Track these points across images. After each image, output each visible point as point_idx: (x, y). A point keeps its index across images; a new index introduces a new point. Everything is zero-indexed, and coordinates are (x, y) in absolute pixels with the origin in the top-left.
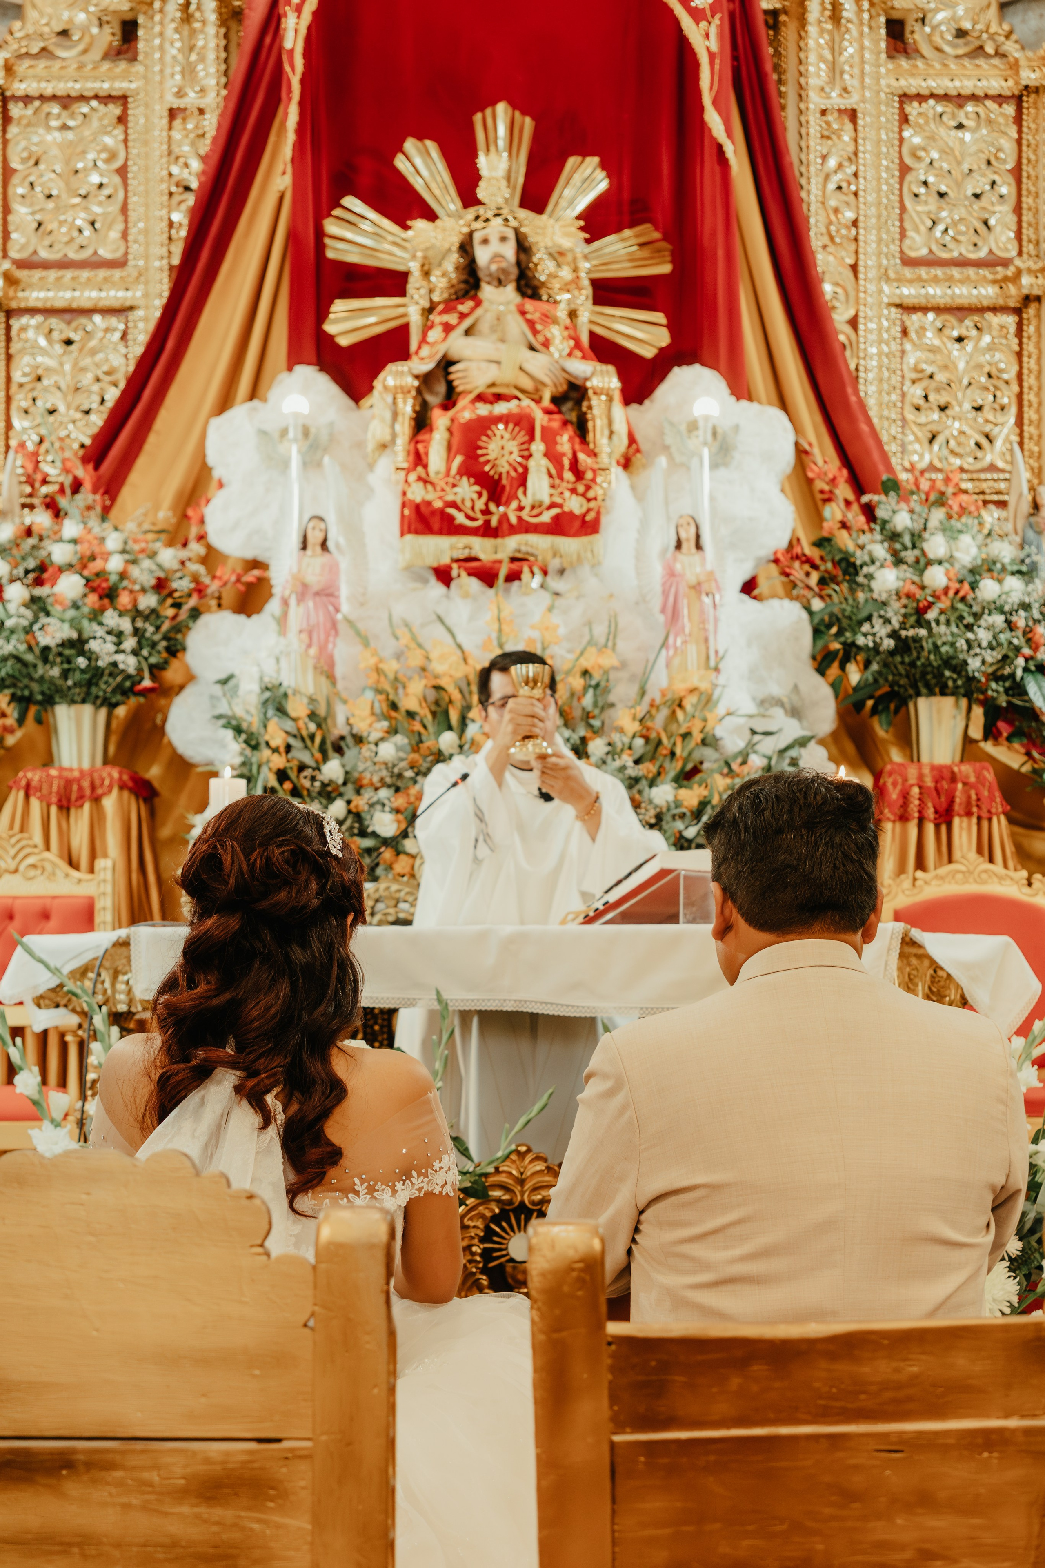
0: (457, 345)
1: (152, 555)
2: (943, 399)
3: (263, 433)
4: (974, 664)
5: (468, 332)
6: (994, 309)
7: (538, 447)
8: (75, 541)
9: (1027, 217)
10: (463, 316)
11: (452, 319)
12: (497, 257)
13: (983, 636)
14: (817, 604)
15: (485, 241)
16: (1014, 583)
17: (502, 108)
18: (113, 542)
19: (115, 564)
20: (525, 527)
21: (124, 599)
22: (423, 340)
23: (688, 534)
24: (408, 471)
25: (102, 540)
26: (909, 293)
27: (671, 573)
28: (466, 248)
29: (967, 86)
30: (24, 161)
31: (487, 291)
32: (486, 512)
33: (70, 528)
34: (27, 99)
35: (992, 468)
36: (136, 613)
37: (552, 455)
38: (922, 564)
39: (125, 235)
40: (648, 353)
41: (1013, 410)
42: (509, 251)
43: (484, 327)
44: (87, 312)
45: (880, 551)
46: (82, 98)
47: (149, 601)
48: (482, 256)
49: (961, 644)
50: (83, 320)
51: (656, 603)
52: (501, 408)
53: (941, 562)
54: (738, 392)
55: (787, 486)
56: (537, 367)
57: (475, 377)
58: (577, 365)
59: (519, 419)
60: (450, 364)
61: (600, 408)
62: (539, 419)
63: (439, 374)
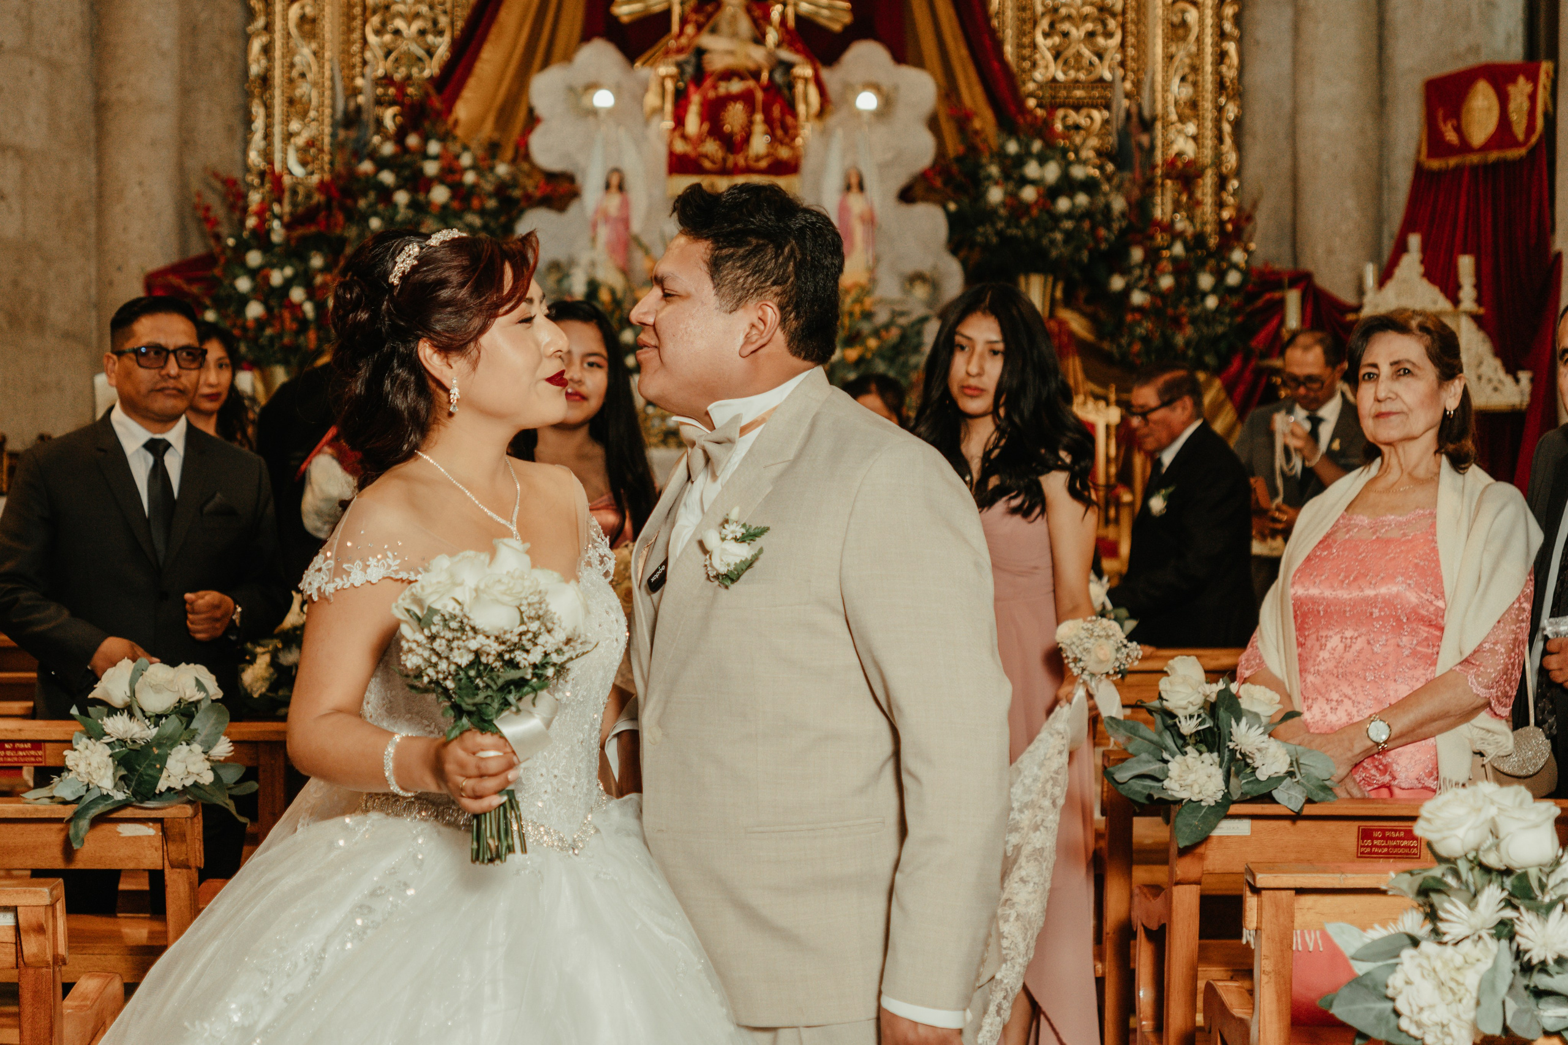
0: (706, 40)
1: (492, 169)
2: (1065, 26)
3: (571, 89)
4: (1054, 253)
5: (714, 31)
7: (759, 117)
8: (436, 158)
10: (709, 16)
13: (1059, 236)
14: (952, 207)
16: (1082, 199)
18: (466, 160)
19: (470, 178)
20: (748, 170)
21: (476, 203)
22: (681, 32)
23: (854, 181)
24: (674, 129)
25: (457, 157)
27: (844, 208)
32: (724, 160)
33: (434, 147)
35: (1101, 80)
36: (482, 212)
37: (768, 121)
38: (1024, 181)
40: (837, 27)
41: (1118, 37)
43: (724, 26)
45: (994, 170)
47: (491, 204)
49: (1045, 241)
52: (736, 86)
53: (1033, 182)
54: (900, 56)
55: (933, 124)
56: (758, 55)
57: (717, 62)
58: (786, 55)
59: (746, 97)
60: (700, 52)
61: (800, 87)
62: (759, 95)
63: (693, 60)
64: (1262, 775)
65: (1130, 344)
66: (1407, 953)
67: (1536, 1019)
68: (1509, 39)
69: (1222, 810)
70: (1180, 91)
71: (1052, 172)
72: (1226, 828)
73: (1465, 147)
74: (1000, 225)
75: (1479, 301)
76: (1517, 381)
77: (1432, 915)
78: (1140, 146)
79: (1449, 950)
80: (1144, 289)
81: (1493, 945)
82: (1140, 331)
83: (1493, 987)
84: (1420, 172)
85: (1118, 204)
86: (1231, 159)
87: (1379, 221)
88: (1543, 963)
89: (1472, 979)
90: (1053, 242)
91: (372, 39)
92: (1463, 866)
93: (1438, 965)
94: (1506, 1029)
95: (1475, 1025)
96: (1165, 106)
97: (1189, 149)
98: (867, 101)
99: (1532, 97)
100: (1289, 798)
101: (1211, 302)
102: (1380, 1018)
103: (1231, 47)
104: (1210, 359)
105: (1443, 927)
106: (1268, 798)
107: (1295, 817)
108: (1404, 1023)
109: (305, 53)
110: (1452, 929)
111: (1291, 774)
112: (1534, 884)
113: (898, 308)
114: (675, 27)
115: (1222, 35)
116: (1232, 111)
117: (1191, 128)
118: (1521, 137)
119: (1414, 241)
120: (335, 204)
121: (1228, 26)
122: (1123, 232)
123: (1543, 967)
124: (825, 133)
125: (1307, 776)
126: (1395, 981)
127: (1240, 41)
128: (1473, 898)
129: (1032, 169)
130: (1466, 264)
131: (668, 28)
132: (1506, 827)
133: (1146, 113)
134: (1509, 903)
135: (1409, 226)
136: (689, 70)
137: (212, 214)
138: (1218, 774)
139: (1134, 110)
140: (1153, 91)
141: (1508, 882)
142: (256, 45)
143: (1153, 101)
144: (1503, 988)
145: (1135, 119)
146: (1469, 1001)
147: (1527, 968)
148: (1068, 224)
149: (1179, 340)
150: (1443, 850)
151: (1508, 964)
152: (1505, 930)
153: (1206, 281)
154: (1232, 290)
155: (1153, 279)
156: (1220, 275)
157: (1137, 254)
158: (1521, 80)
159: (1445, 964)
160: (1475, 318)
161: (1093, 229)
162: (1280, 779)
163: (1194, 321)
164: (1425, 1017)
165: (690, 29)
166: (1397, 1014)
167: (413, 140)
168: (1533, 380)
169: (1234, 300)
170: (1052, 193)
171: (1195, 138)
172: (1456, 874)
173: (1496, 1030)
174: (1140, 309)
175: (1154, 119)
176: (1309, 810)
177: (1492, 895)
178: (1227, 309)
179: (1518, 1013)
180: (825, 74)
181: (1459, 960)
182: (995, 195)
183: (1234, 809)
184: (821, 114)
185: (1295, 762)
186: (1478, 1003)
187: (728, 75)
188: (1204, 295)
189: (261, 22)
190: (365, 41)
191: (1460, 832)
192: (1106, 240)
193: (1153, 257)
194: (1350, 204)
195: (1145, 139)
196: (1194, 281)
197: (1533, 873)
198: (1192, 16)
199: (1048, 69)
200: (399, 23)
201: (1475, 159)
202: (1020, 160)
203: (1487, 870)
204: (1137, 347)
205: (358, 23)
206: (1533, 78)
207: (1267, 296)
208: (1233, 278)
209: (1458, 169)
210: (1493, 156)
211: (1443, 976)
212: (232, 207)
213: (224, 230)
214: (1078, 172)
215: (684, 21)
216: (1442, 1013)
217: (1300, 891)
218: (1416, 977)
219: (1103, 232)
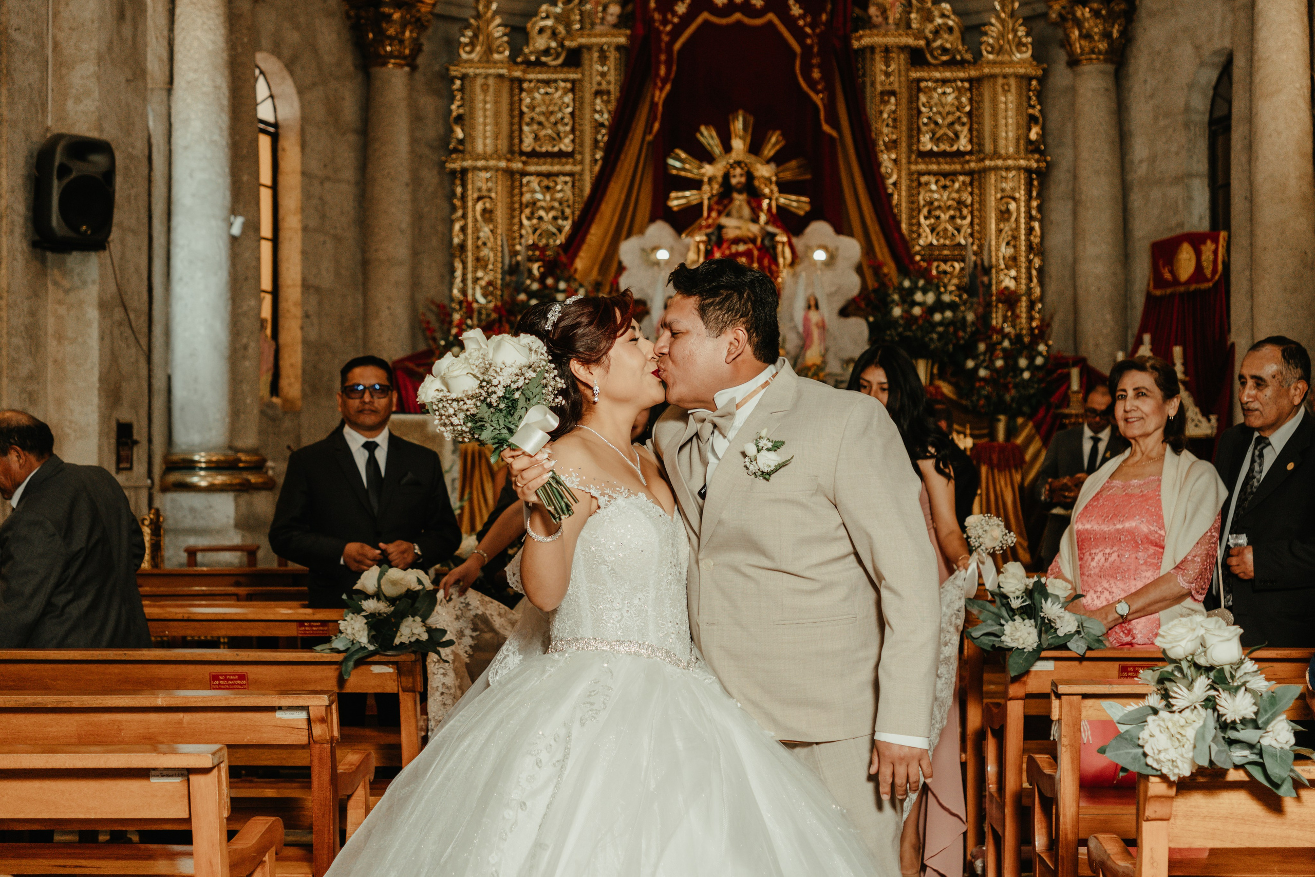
0: (724, 221)
2: (938, 213)
3: (643, 250)
4: (932, 346)
5: (728, 215)
6: (961, 174)
7: (756, 265)
9: (975, 133)
10: (725, 207)
11: (721, 208)
12: (739, 183)
13: (935, 336)
14: (871, 319)
15: (734, 176)
16: (948, 314)
17: (741, 112)
22: (709, 216)
23: (812, 303)
26: (922, 167)
27: (806, 320)
28: (727, 176)
29: (948, 75)
30: (528, 107)
31: (736, 196)
34: (530, 81)
35: (959, 244)
37: (762, 268)
38: (914, 304)
39: (573, 141)
40: (802, 213)
41: (969, 219)
42: (743, 180)
43: (734, 212)
44: (557, 175)
45: (896, 297)
46: (555, 81)
48: (734, 181)
49: (927, 339)
50: (555, 178)
51: (801, 329)
52: (742, 248)
53: (919, 304)
54: (839, 231)
55: (859, 269)
56: (754, 229)
57: (731, 234)
58: (771, 229)
59: (748, 254)
60: (720, 228)
61: (780, 248)
62: (756, 253)
63: (716, 232)
64: (1061, 633)
65: (978, 400)
66: (1151, 719)
67: (1230, 757)
68: (1201, 218)
69: (1037, 655)
70: (1006, 251)
71: (930, 298)
72: (1040, 666)
73: (1176, 281)
74: (900, 330)
75: (1185, 373)
76: (1209, 420)
77: (1166, 696)
78: (982, 283)
79: (1177, 715)
80: (986, 368)
81: (1202, 711)
82: (984, 393)
83: (1203, 738)
84: (1149, 297)
85: (970, 317)
86: (1037, 291)
87: (1125, 327)
88: (1234, 722)
89: (1190, 733)
90: (931, 339)
91: (525, 222)
92: (1184, 665)
93: (1170, 725)
94: (1211, 762)
95: (1193, 762)
96: (997, 260)
97: (1012, 284)
98: (820, 255)
99: (1215, 252)
100: (1077, 647)
101: (1026, 375)
102: (1135, 758)
103: (1036, 225)
104: (1026, 409)
105: (1172, 701)
106: (1064, 647)
107: (1081, 659)
108: (1150, 761)
109: (486, 231)
110: (1178, 703)
111: (1078, 632)
112: (1228, 675)
113: (839, 379)
114: (705, 214)
115: (1030, 218)
116: (1037, 262)
117: (1013, 273)
118: (1209, 276)
119: (1147, 338)
120: (504, 319)
121: (1034, 213)
122: (973, 334)
123: (1233, 726)
124: (795, 275)
125: (1088, 634)
126: (1144, 735)
127: (1041, 222)
128: (1190, 686)
129: (919, 297)
130: (1177, 351)
131: (701, 214)
132: (1211, 641)
133: (986, 263)
134: (1212, 687)
135: (1143, 330)
136: (714, 238)
137: (431, 326)
138: (1034, 632)
139: (979, 262)
140: (990, 251)
141: (1212, 674)
142: (457, 227)
143: (990, 257)
144: (1209, 738)
145: (979, 268)
146: (1189, 746)
147: (1224, 726)
148: (941, 329)
149: (1008, 398)
150: (1172, 654)
151: (1212, 723)
152: (1210, 703)
153: (1023, 362)
154: (1039, 368)
155: (992, 361)
156: (1031, 359)
157: (982, 347)
158: (1209, 242)
159: (1174, 724)
160: (1184, 383)
161: (955, 332)
162: (1072, 636)
163: (1016, 386)
164: (1162, 756)
165: (714, 214)
166: (1145, 755)
167: (550, 281)
168: (1218, 420)
169: (1040, 374)
170: (930, 310)
171: (1015, 278)
172: (1181, 670)
173: (1205, 763)
174: (983, 379)
175: (991, 267)
176: (1090, 654)
177: (1202, 683)
178: (1035, 379)
179: (1219, 752)
180: (795, 240)
181: (1182, 722)
182: (897, 311)
183: (1044, 654)
184: (792, 264)
185: (1081, 625)
186: (1195, 747)
187: (737, 241)
188: (1022, 371)
189: (460, 213)
190: (521, 224)
191: (1183, 643)
192: (963, 338)
193: (991, 348)
194: (1108, 317)
195: (986, 279)
196: (1016, 363)
197: (1227, 668)
198: (1013, 206)
199: (927, 238)
200: (542, 213)
201: (1182, 289)
202: (912, 291)
203: (1197, 667)
204: (982, 402)
205: (517, 213)
206: (1216, 241)
207: (1059, 371)
208: (1039, 361)
209: (1172, 295)
210: (1193, 287)
211: (1173, 731)
212: (442, 322)
213: (438, 335)
214: (946, 298)
215: (710, 209)
216: (1172, 754)
217: (1085, 696)
218: (1156, 732)
219: (961, 334)
